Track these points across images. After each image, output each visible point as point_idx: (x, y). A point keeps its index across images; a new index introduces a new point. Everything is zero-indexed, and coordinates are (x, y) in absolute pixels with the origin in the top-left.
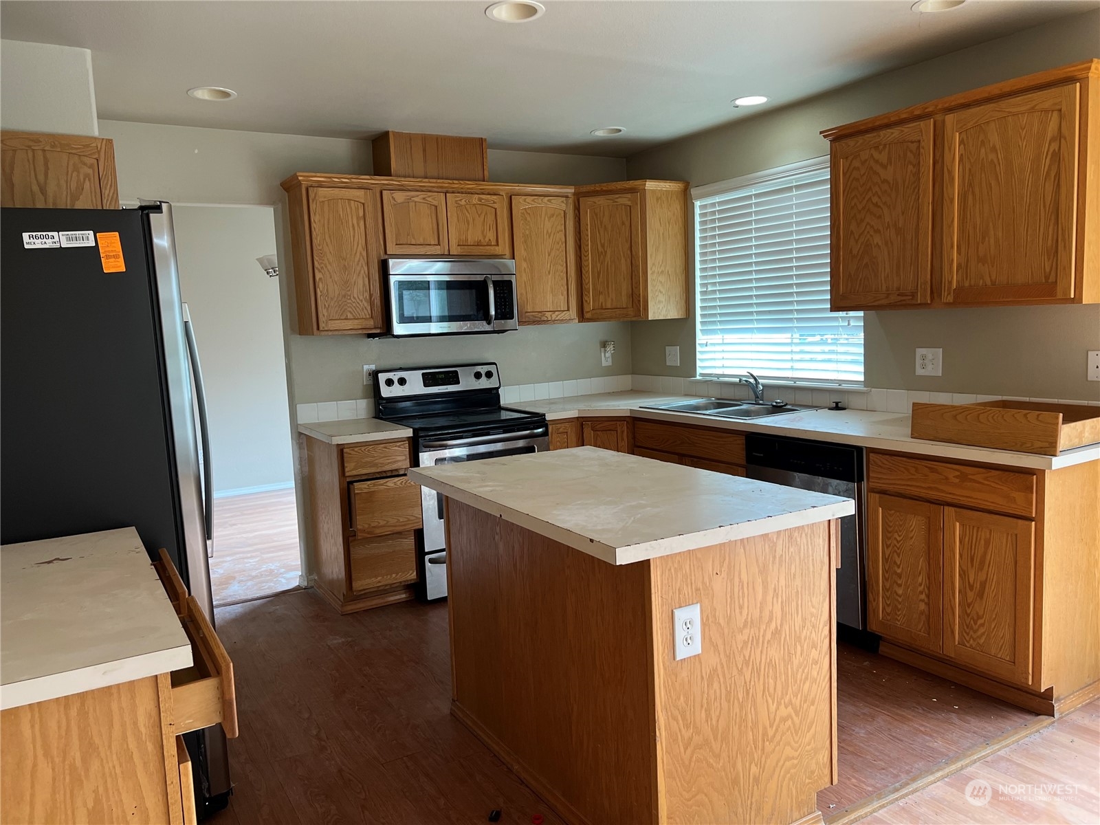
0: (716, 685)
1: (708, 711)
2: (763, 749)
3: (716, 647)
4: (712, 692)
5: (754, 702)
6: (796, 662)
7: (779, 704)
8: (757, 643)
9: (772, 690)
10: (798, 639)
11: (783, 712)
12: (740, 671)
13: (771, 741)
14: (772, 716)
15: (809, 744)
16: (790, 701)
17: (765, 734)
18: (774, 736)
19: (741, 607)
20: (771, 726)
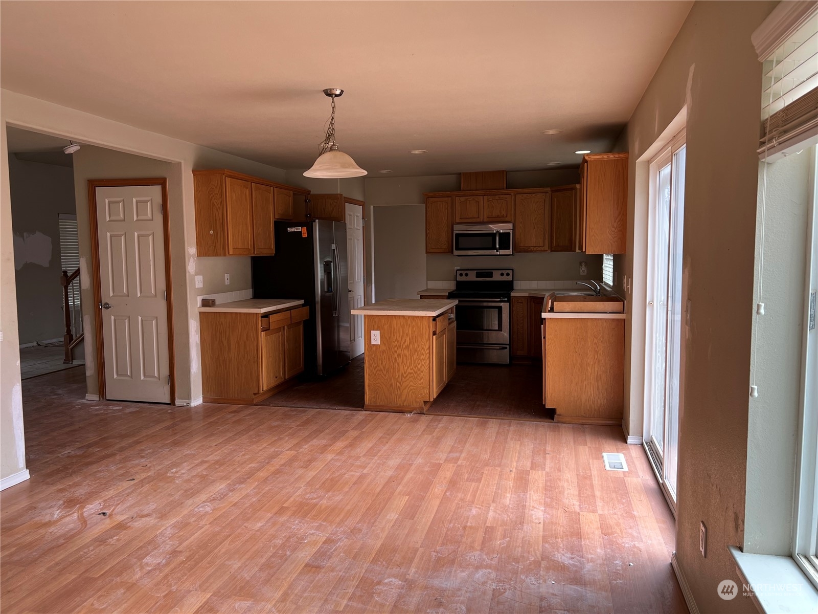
0: (385, 355)
1: (382, 361)
2: (402, 379)
3: (385, 344)
4: (383, 357)
5: (398, 364)
6: (415, 358)
7: (408, 368)
8: (400, 348)
9: (405, 363)
10: (416, 350)
11: (409, 370)
12: (393, 354)
13: (405, 378)
14: (405, 371)
15: (421, 384)
16: (413, 368)
17: (402, 375)
18: (406, 377)
19: (394, 336)
20: (405, 373)
